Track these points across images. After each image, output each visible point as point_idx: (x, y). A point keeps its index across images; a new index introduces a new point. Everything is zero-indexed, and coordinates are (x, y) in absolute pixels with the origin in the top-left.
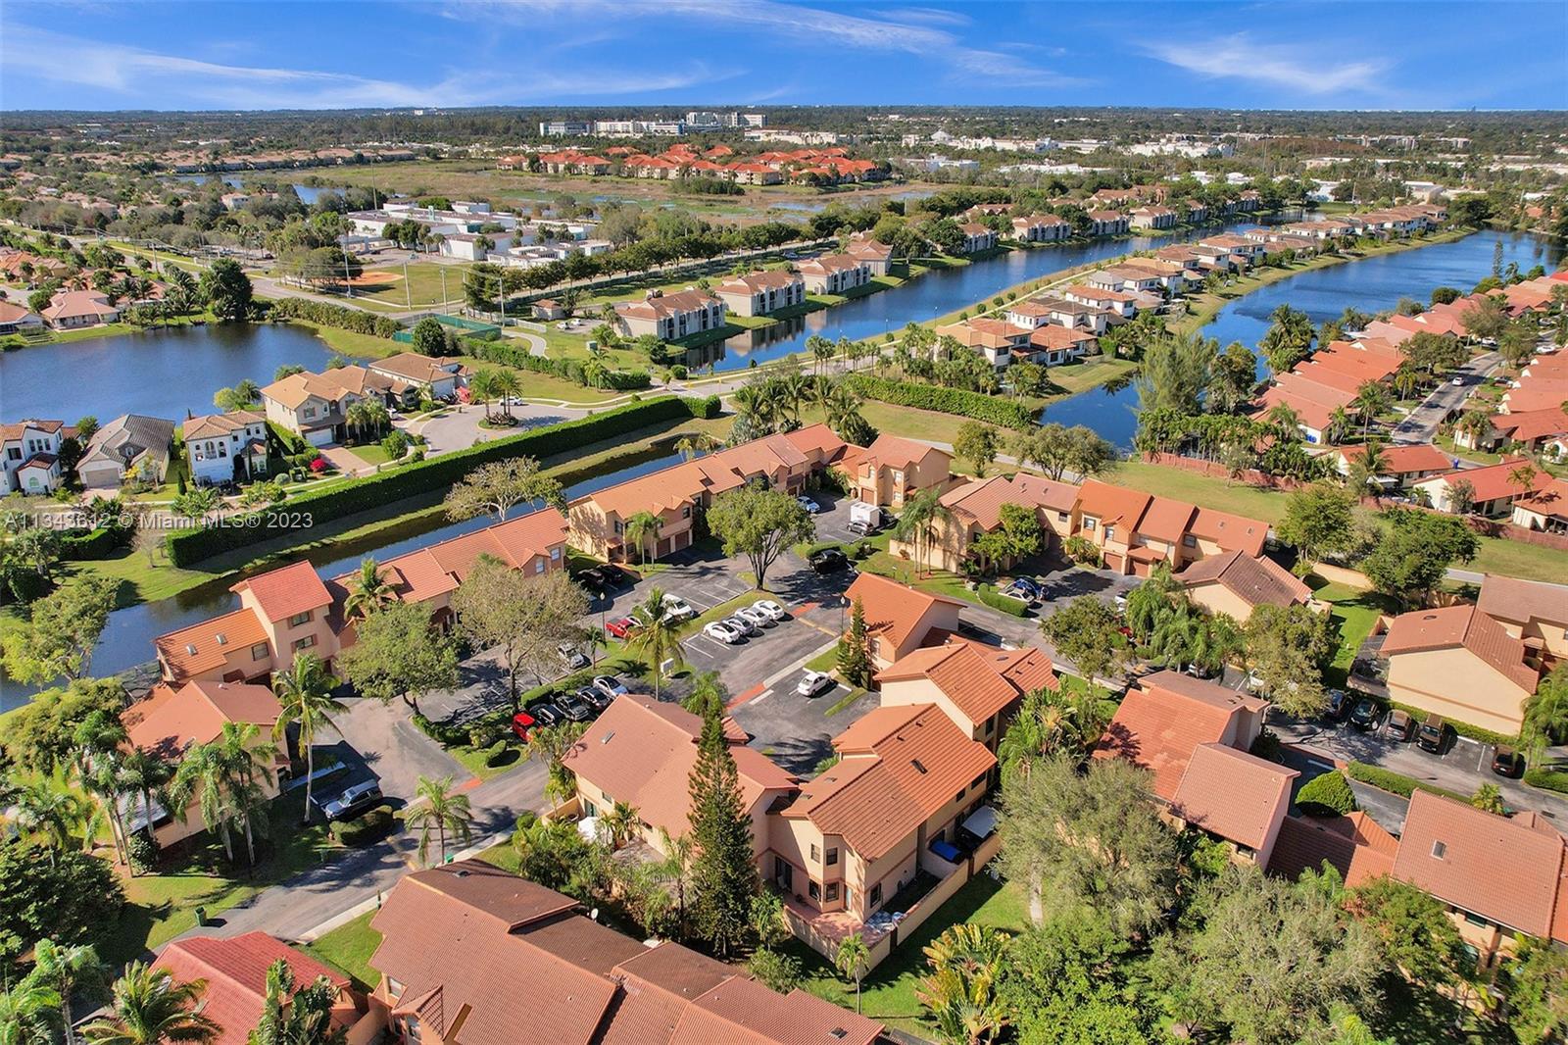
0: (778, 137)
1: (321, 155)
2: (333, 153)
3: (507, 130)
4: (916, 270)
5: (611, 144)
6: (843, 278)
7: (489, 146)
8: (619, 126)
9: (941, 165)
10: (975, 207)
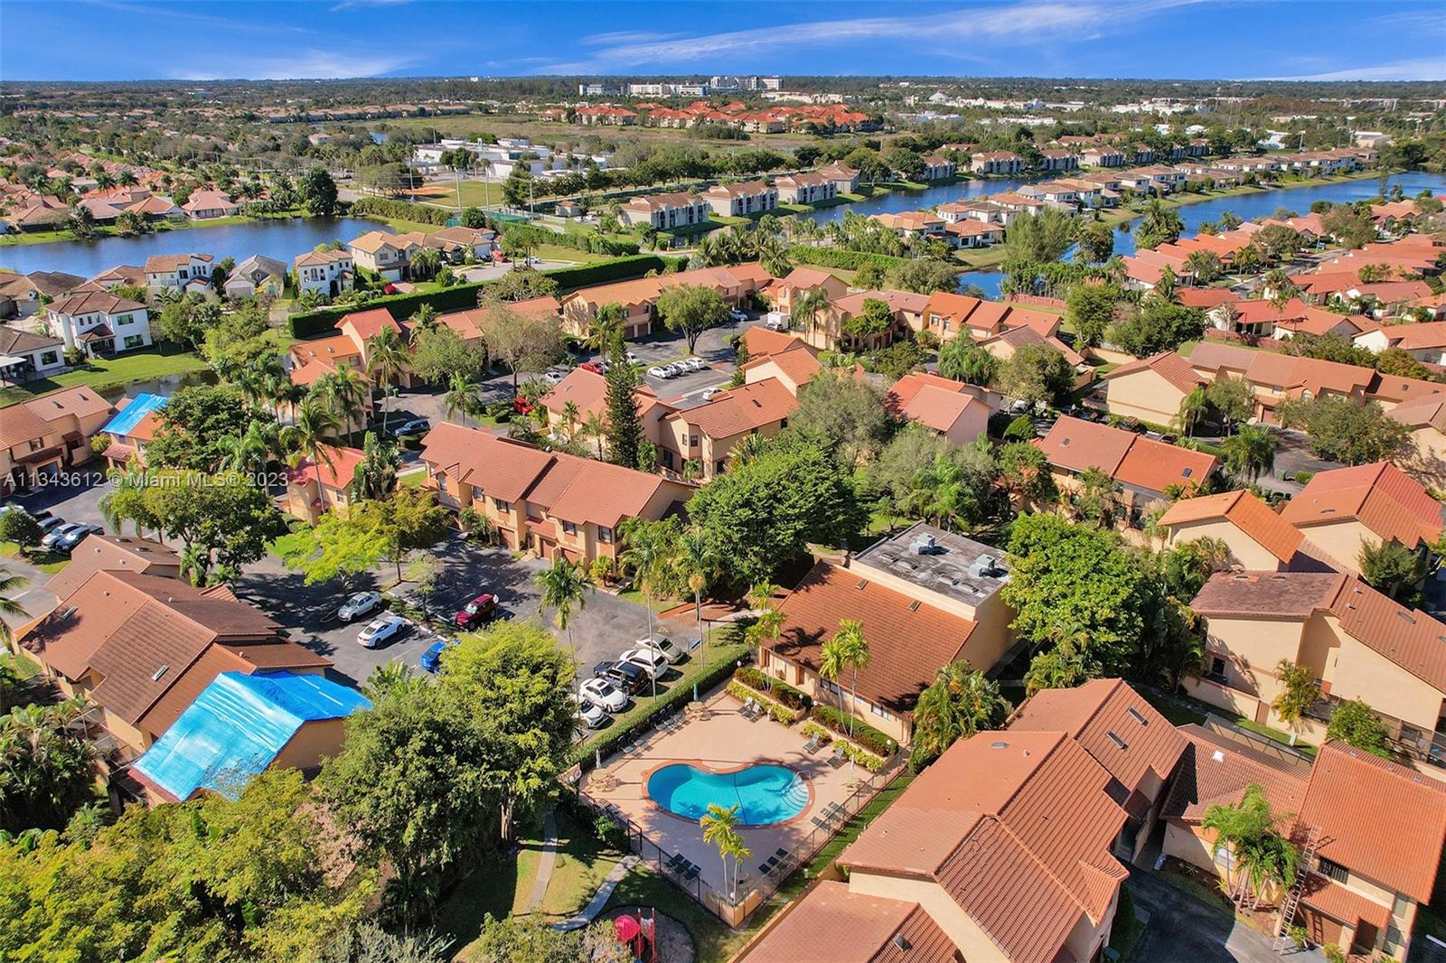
0: (790, 97)
1: (389, 109)
2: (399, 107)
3: (551, 91)
4: (878, 191)
5: (639, 101)
6: (812, 192)
7: (534, 103)
8: (650, 88)
9: (930, 118)
10: (944, 146)
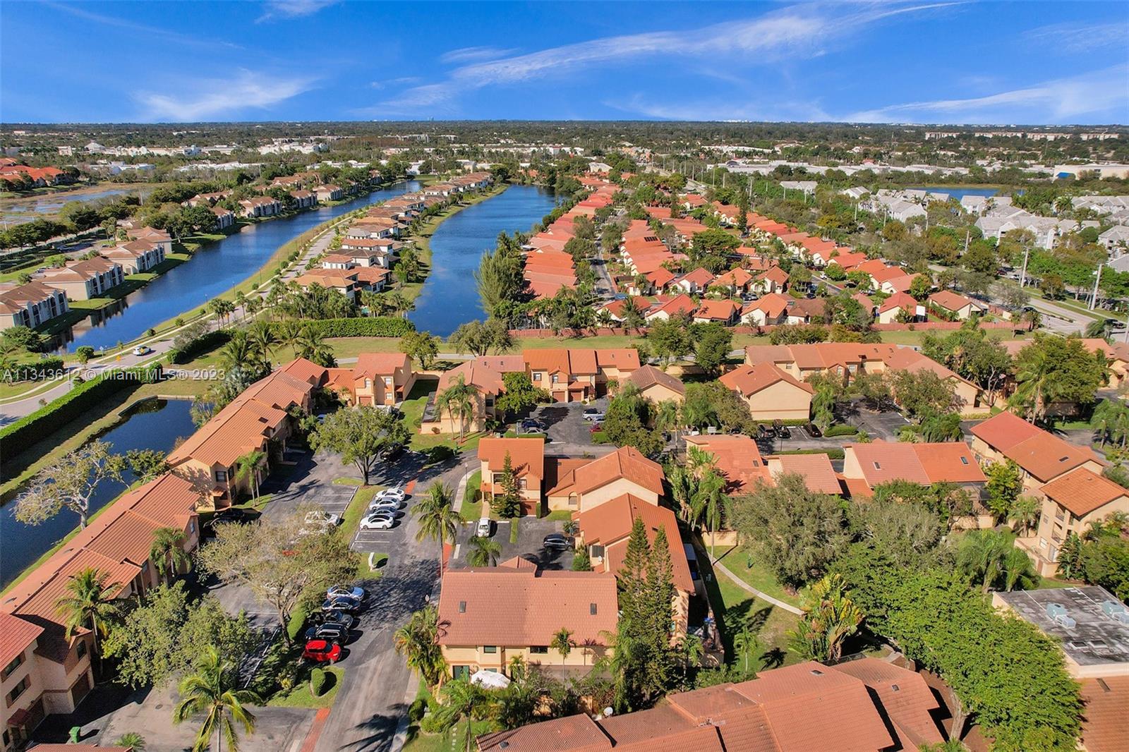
4: (191, 247)
6: (148, 259)
9: (122, 169)
10: (197, 196)
